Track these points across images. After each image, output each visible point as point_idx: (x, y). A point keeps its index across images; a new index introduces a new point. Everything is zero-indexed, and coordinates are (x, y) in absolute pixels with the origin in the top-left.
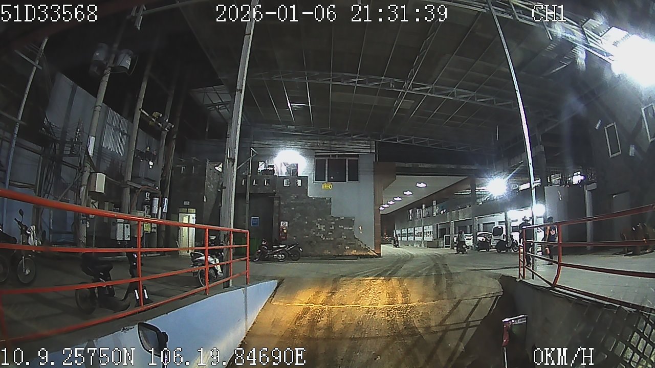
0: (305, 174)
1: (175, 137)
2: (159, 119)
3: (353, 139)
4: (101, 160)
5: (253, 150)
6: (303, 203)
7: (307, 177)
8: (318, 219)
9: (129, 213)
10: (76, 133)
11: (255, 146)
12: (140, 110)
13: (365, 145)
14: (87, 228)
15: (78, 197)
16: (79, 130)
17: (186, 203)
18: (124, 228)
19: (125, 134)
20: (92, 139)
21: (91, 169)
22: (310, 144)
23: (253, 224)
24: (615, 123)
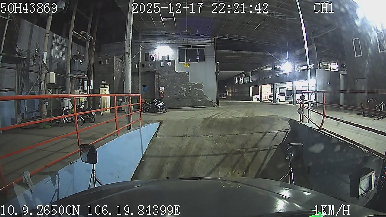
0: (173, 58)
1: (94, 44)
2: (84, 35)
3: (201, 37)
4: (52, 64)
5: (142, 47)
6: (172, 76)
7: (174, 60)
8: (182, 85)
9: (70, 94)
10: (36, 52)
11: (143, 44)
12: (72, 31)
13: (208, 40)
14: (47, 106)
15: (40, 89)
16: (37, 50)
17: (103, 82)
18: (68, 102)
19: (64, 47)
20: (45, 53)
21: (46, 71)
22: (175, 40)
23: (144, 90)
24: (359, 38)
